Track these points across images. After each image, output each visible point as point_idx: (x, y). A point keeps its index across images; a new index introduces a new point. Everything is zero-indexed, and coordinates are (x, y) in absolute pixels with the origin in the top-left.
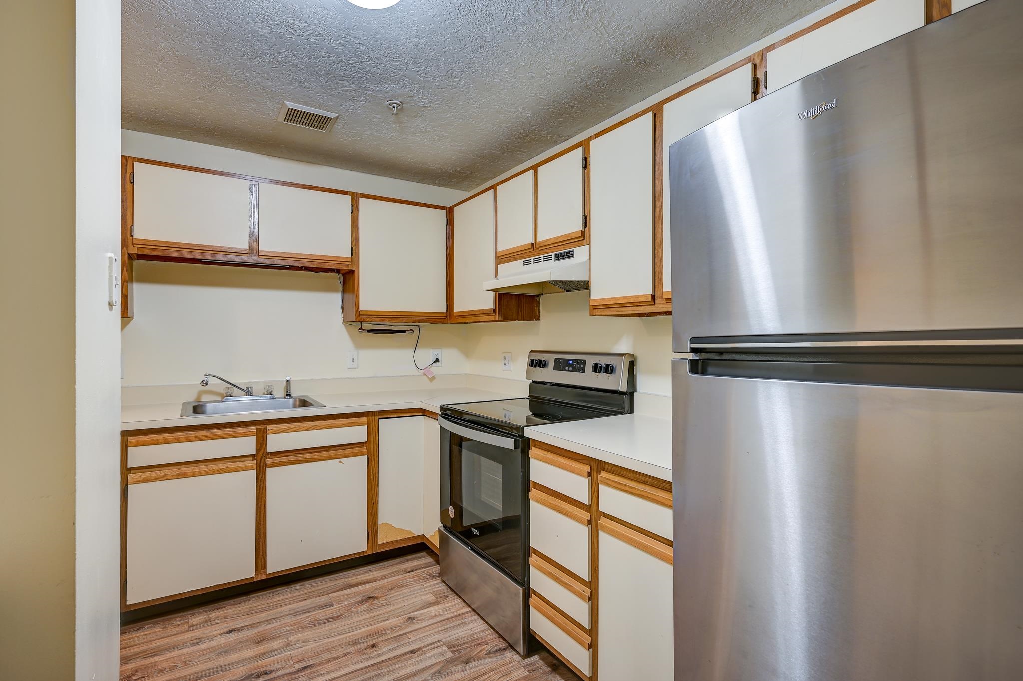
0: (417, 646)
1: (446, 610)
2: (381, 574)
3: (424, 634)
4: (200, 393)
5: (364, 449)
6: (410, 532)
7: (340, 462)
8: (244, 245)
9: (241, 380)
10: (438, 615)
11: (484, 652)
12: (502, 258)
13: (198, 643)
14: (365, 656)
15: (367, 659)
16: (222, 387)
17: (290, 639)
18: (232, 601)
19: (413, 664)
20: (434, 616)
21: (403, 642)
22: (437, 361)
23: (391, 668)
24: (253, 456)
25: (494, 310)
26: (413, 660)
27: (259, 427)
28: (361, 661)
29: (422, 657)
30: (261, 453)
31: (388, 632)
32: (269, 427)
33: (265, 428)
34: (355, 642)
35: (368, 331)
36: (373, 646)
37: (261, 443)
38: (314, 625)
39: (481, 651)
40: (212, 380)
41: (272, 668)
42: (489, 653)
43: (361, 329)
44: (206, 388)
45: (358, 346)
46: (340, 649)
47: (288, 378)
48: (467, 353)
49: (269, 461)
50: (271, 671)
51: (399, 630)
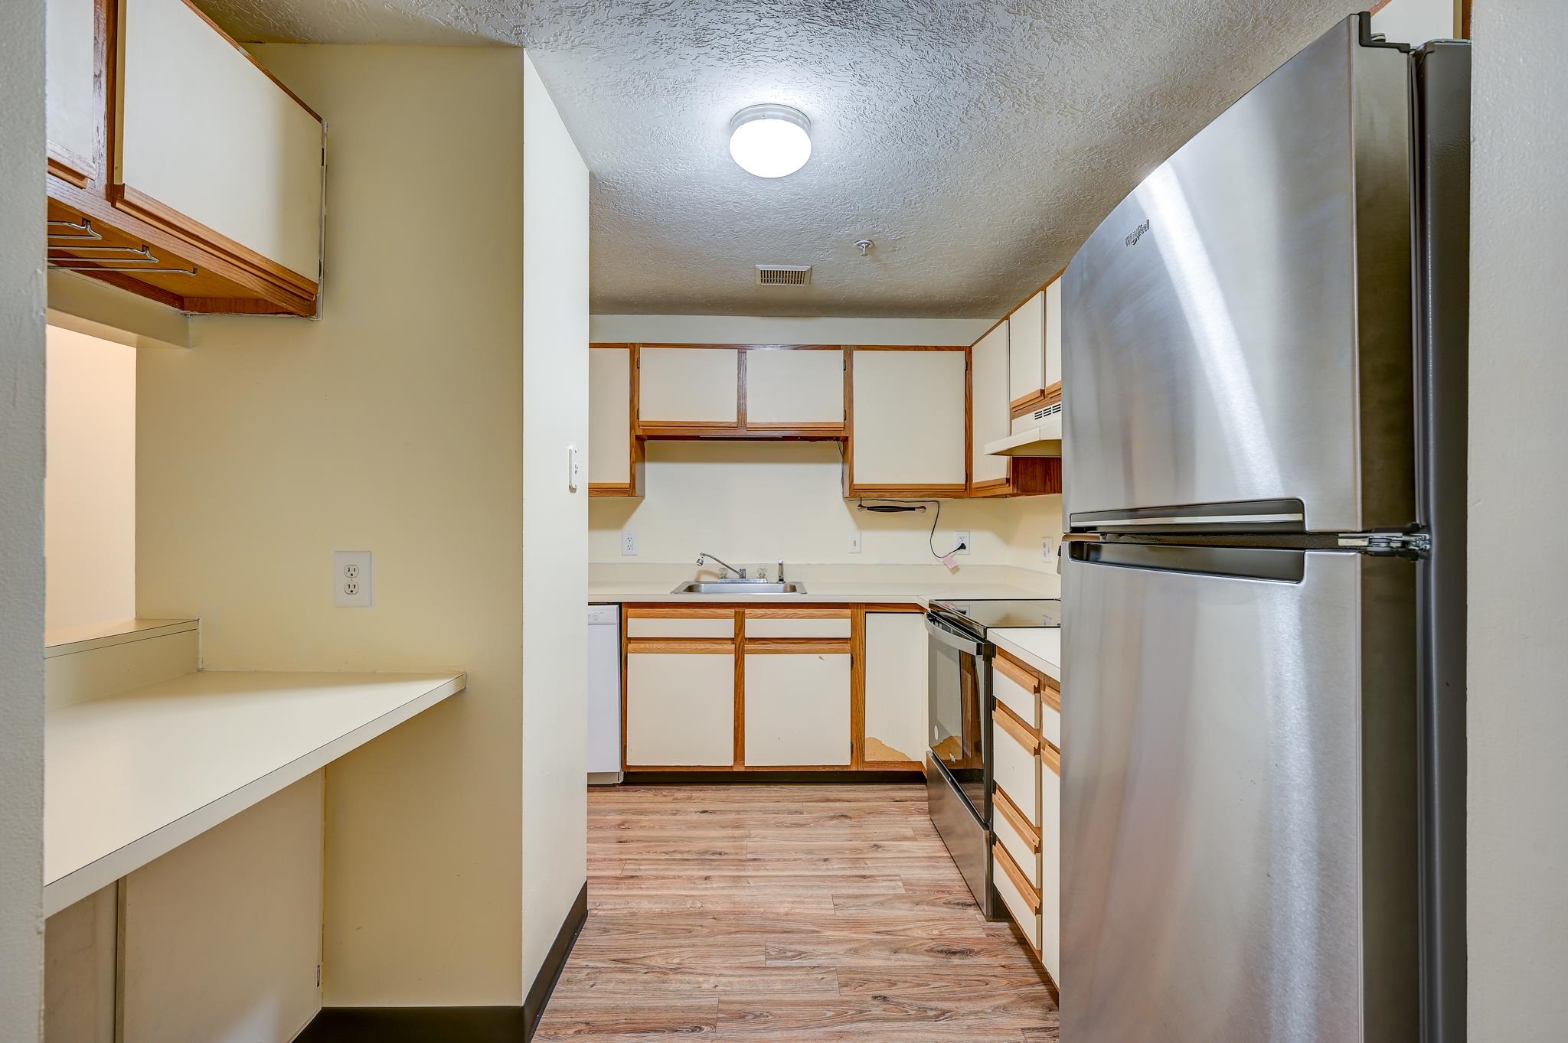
0: (871, 874)
1: (920, 849)
2: (865, 796)
3: (883, 865)
4: (700, 573)
5: (848, 647)
6: (904, 755)
7: (820, 658)
8: (732, 418)
9: (735, 562)
10: (908, 852)
11: (943, 900)
12: (1018, 410)
13: (675, 814)
14: (814, 867)
15: (815, 870)
16: (716, 568)
17: (752, 832)
18: (714, 787)
19: (858, 888)
20: (904, 851)
21: (858, 865)
22: (963, 547)
23: (835, 884)
24: (732, 639)
25: (1008, 480)
26: (861, 884)
27: (737, 610)
28: (808, 870)
29: (872, 884)
30: (740, 636)
31: (846, 852)
32: (747, 611)
33: (744, 612)
34: (810, 852)
35: (870, 509)
36: (825, 860)
37: (740, 627)
38: (777, 826)
39: (940, 898)
40: (707, 560)
41: (727, 852)
42: (949, 903)
43: (860, 506)
44: (702, 568)
45: (861, 526)
46: (794, 854)
47: (780, 562)
48: (1006, 538)
49: (748, 647)
50: (725, 854)
51: (859, 853)
